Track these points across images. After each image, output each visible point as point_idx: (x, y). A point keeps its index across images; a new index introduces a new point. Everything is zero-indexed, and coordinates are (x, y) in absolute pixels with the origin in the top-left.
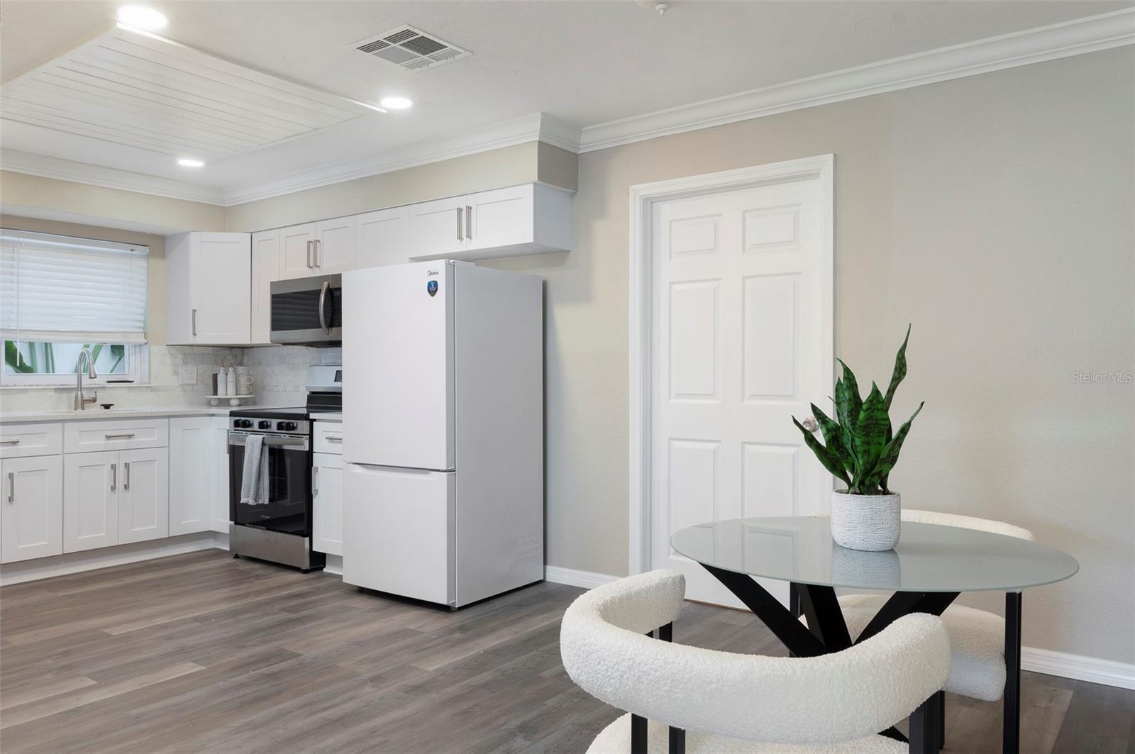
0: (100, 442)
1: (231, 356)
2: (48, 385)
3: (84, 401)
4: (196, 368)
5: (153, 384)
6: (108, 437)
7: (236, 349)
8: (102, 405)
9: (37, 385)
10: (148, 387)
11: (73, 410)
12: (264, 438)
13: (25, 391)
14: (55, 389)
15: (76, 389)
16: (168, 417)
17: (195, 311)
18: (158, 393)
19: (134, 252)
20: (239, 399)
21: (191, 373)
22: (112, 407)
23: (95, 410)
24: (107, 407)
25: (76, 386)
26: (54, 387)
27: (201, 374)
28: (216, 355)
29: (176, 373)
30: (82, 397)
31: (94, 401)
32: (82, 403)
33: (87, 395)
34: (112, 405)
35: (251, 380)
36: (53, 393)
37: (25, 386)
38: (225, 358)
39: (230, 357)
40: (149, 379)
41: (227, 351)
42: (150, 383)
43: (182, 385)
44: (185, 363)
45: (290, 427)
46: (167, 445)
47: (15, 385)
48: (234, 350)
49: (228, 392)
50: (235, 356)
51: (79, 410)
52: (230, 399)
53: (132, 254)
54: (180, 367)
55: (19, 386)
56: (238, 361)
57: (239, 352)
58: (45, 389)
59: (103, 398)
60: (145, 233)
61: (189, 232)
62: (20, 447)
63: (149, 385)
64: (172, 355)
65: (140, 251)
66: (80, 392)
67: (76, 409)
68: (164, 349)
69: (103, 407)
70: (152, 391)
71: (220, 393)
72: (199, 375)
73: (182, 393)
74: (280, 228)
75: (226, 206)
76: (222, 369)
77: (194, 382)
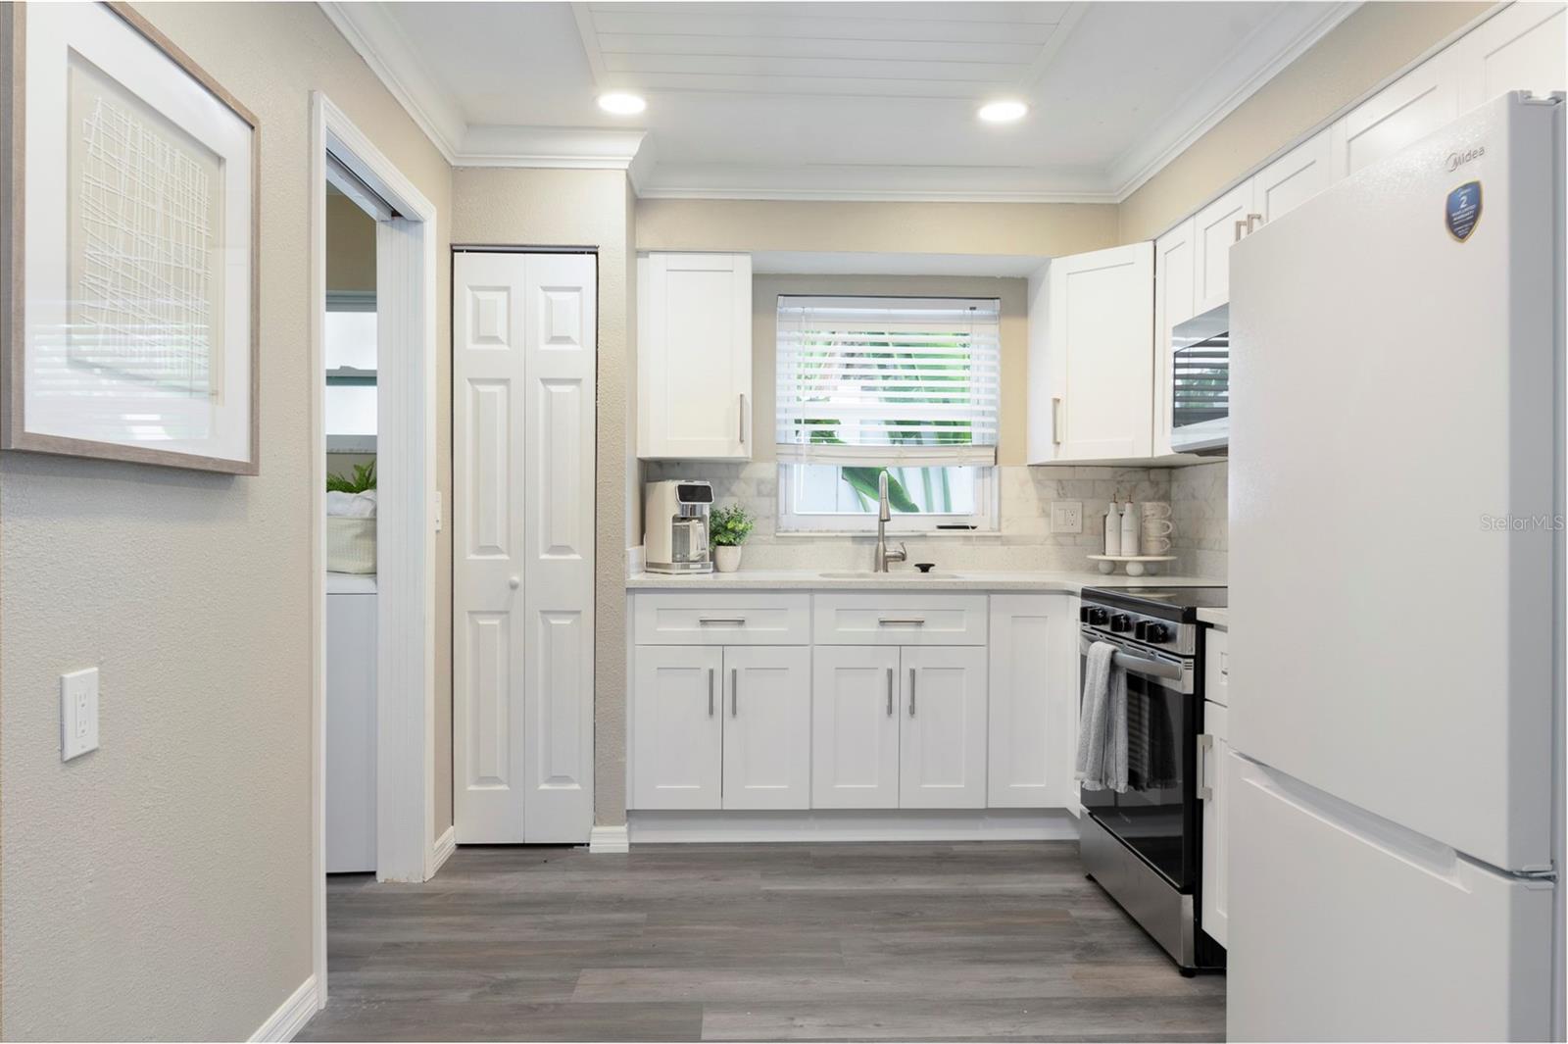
0: (868, 629)
1: (1147, 483)
2: (842, 531)
3: (886, 559)
4: (1080, 504)
5: (1005, 532)
6: (883, 623)
7: (1157, 471)
8: (916, 565)
9: (828, 531)
10: (998, 537)
11: (872, 573)
12: (1114, 652)
13: (811, 539)
14: (853, 537)
15: (878, 538)
16: (989, 592)
17: (1058, 400)
18: (1012, 547)
19: (974, 312)
20: (1145, 563)
21: (1070, 514)
22: (931, 568)
23: (906, 574)
24: (925, 568)
25: (877, 534)
26: (850, 534)
27: (1090, 516)
28: (1119, 482)
29: (1045, 514)
30: (885, 550)
31: (904, 559)
32: (883, 562)
33: (893, 549)
34: (933, 565)
35: (1168, 527)
36: (849, 544)
37: (811, 531)
38: (1135, 486)
39: (1146, 485)
40: (1000, 523)
41: (1141, 475)
42: (999, 530)
43: (1056, 535)
44: (1061, 497)
45: (1158, 635)
46: (985, 643)
47: (797, 531)
48: (1152, 472)
49: (1123, 550)
50: (1155, 484)
51: (881, 572)
52: (1127, 562)
53: (972, 316)
54: (1053, 504)
55: (803, 532)
56: (1161, 492)
57: (1163, 475)
58: (837, 537)
59: (918, 553)
60: (994, 278)
61: (1050, 259)
62: (748, 628)
63: (998, 534)
64: (1038, 483)
65: (985, 309)
66: (881, 544)
67: (876, 571)
68: (1024, 473)
69: (918, 569)
70: (1002, 545)
71: (1110, 552)
72: (1087, 516)
73: (1054, 548)
74: (1194, 215)
75: (1118, 202)
76: (1113, 507)
77: (1077, 529)
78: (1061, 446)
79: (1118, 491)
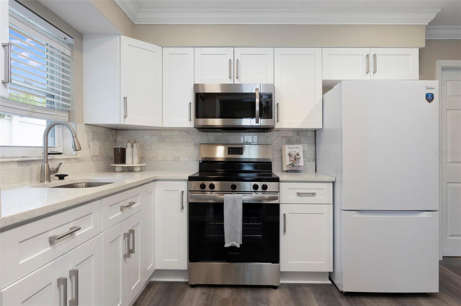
3: (50, 173)
4: (98, 143)
8: (56, 176)
18: (82, 163)
19: (64, 41)
21: (96, 147)
24: (62, 177)
29: (89, 147)
30: (49, 168)
31: (57, 172)
34: (67, 175)
43: (93, 156)
44: (93, 139)
49: (134, 162)
54: (91, 142)
60: (72, 27)
61: (120, 35)
64: (87, 132)
66: (46, 164)
68: (83, 127)
71: (129, 162)
72: (100, 148)
73: (93, 162)
74: (194, 47)
75: (135, 23)
76: (129, 145)
77: (98, 154)
78: (126, 118)
79: (106, 138)
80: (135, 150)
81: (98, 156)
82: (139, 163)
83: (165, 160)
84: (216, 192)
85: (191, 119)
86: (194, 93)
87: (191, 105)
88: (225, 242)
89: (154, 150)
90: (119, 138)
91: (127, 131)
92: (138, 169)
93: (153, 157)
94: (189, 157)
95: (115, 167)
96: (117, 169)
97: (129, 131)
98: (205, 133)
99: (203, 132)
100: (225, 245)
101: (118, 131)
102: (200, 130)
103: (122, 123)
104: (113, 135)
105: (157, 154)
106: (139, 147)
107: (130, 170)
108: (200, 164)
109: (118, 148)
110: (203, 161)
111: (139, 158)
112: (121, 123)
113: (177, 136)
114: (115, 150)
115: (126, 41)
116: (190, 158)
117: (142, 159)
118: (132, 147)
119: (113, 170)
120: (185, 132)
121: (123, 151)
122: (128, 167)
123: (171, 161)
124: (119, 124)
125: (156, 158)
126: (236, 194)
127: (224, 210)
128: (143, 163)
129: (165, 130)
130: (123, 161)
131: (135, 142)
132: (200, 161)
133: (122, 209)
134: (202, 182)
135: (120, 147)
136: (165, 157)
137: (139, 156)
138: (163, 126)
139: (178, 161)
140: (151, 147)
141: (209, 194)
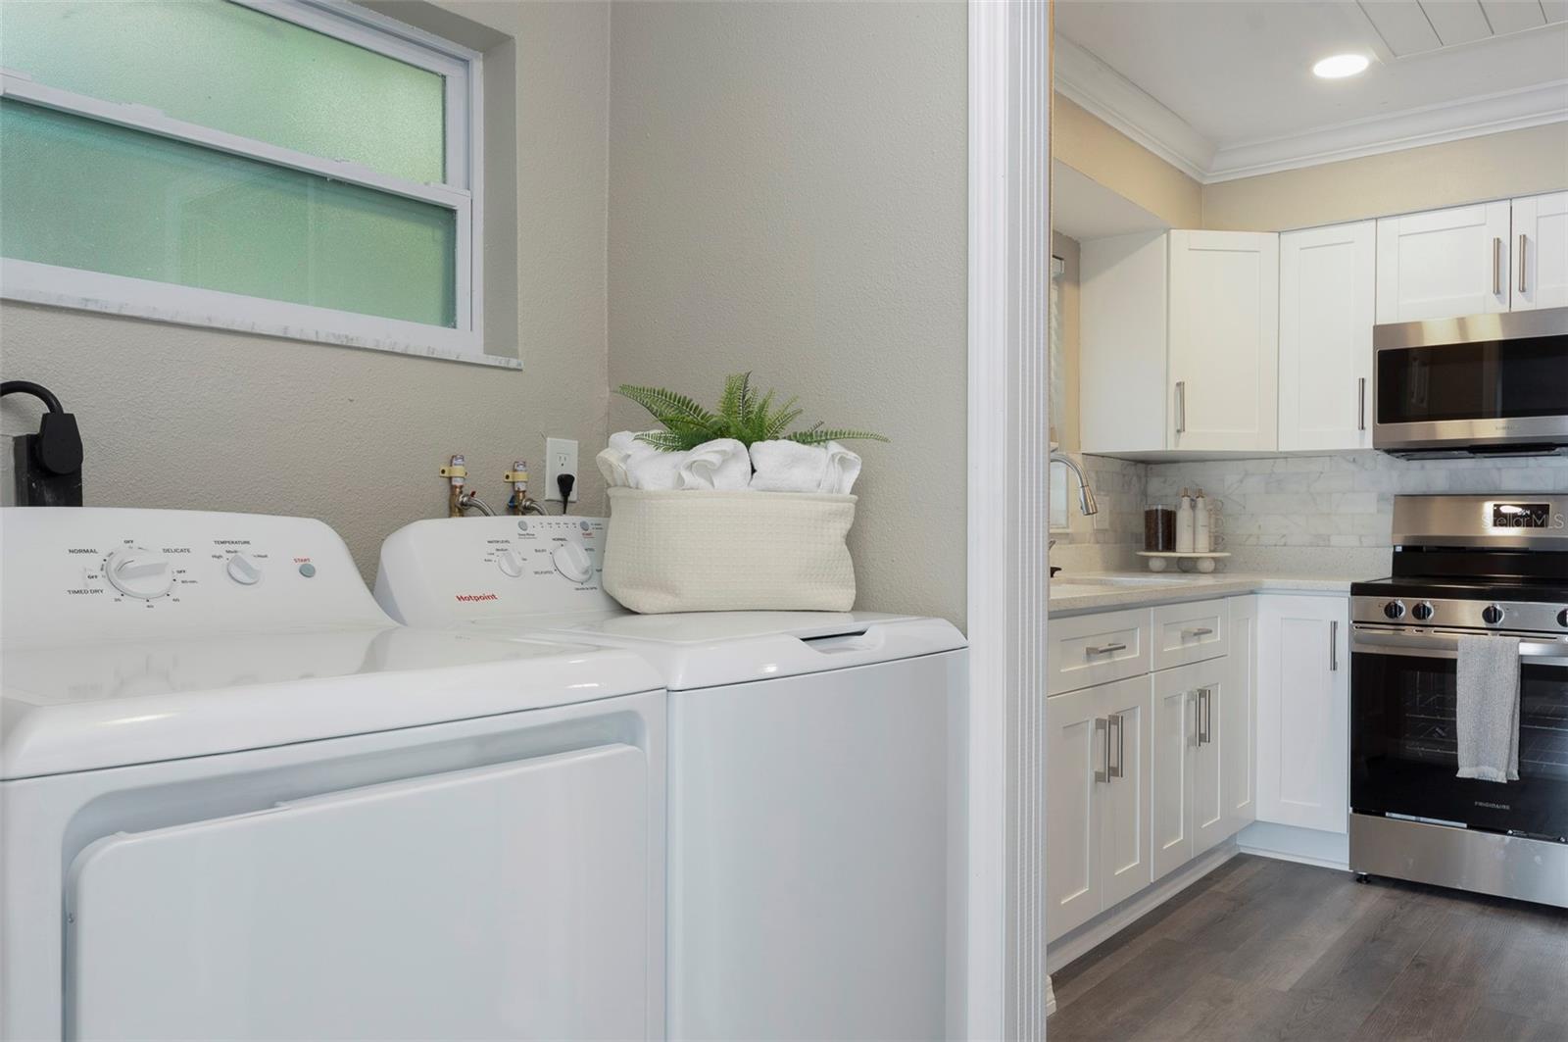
1: (1135, 478)
4: (1108, 498)
21: (1104, 509)
28: (1124, 476)
34: (1060, 569)
38: (1130, 480)
41: (1134, 470)
43: (1098, 531)
44: (1098, 488)
54: (1095, 497)
64: (1087, 473)
71: (1184, 548)
72: (1111, 512)
73: (1097, 546)
74: (1376, 219)
75: (1205, 183)
76: (1186, 501)
77: (1106, 525)
78: (1182, 434)
79: (1123, 485)
80: (1202, 516)
81: (1106, 530)
82: (1211, 551)
83: (1285, 545)
84: (1436, 629)
85: (1365, 425)
86: (1374, 353)
87: (1366, 384)
88: (1460, 763)
89: (1252, 515)
90: (1155, 486)
91: (1176, 465)
92: (1208, 565)
93: (1251, 535)
94: (1360, 537)
95: (1148, 558)
96: (1155, 564)
97: (1181, 464)
98: (1415, 464)
99: (1409, 460)
100: (1459, 772)
101: (1150, 466)
102: (1397, 454)
103: (1171, 447)
104: (1139, 477)
105: (1260, 526)
106: (1211, 507)
107: (1187, 566)
108: (1396, 555)
109: (1157, 510)
110: (1404, 548)
111: (1210, 537)
112: (1169, 449)
113: (1322, 473)
114: (1150, 516)
115: (1183, 240)
116: (1363, 539)
117: (1218, 541)
118: (1193, 507)
119: (1144, 567)
120: (1350, 462)
121: (1170, 518)
122: (1180, 558)
123: (1304, 546)
124: (1165, 449)
125: (1258, 538)
126: (1501, 635)
127: (1458, 675)
128: (1222, 551)
129: (1286, 458)
130: (1170, 543)
131: (1200, 494)
132: (1395, 547)
133: (1184, 638)
134: (1393, 598)
135: (1160, 507)
136: (1284, 536)
137: (1210, 532)
138: (1280, 450)
139: (1325, 546)
140: (1244, 507)
141: (1411, 632)
